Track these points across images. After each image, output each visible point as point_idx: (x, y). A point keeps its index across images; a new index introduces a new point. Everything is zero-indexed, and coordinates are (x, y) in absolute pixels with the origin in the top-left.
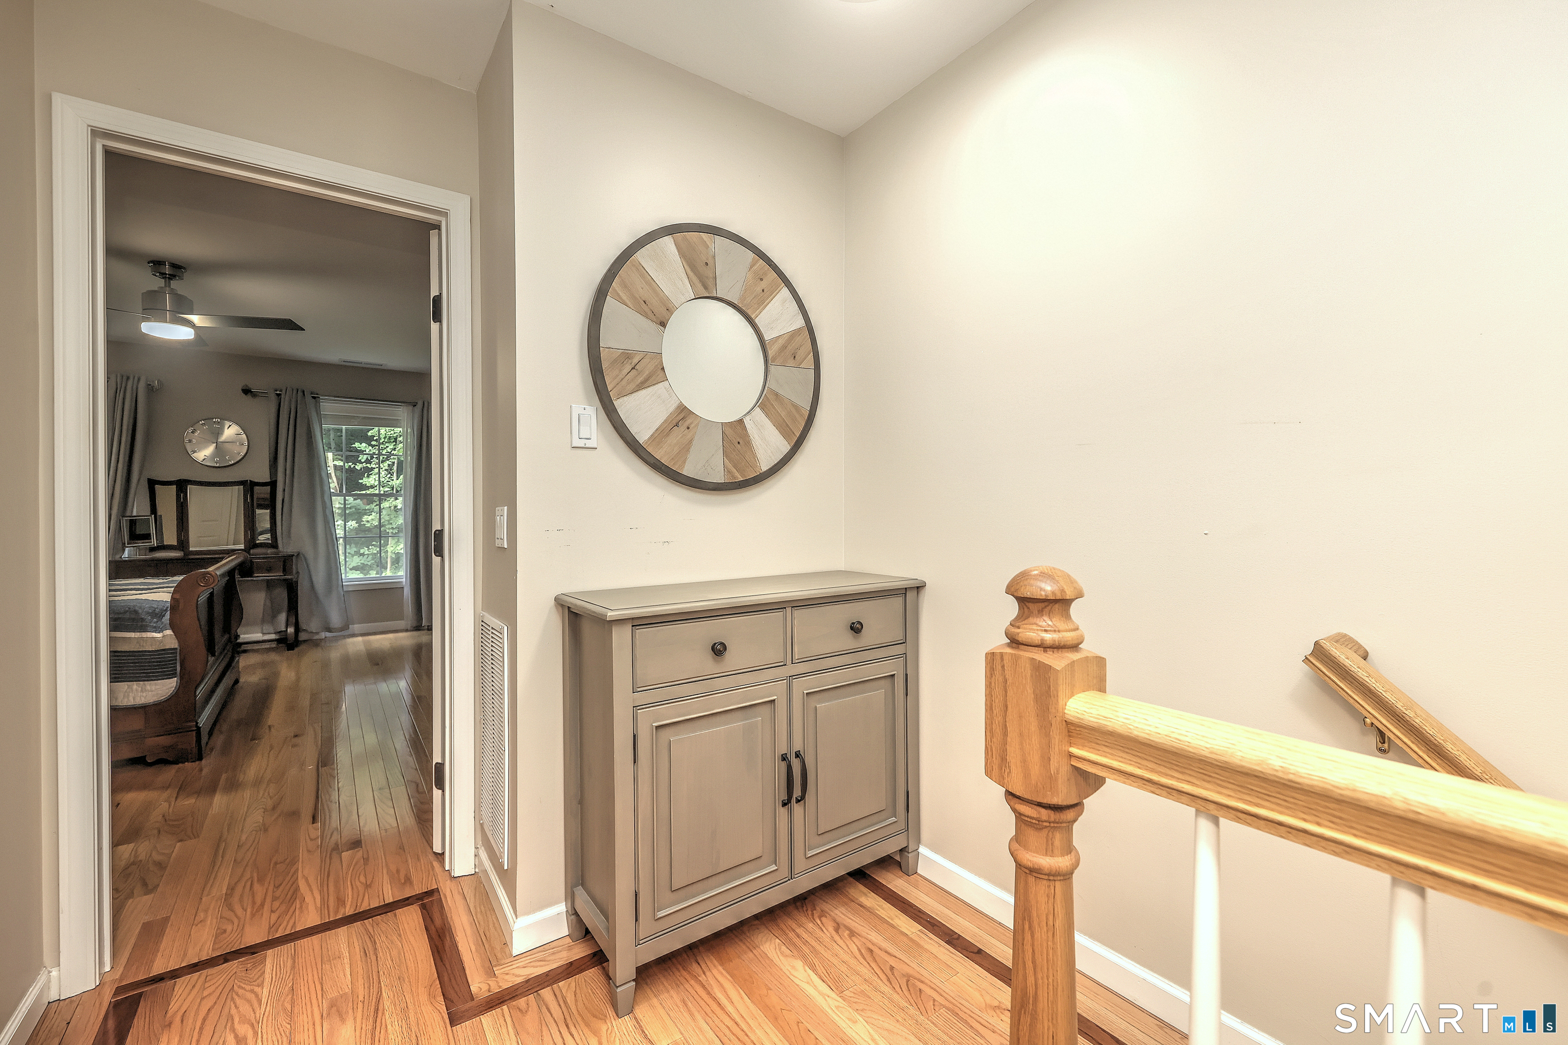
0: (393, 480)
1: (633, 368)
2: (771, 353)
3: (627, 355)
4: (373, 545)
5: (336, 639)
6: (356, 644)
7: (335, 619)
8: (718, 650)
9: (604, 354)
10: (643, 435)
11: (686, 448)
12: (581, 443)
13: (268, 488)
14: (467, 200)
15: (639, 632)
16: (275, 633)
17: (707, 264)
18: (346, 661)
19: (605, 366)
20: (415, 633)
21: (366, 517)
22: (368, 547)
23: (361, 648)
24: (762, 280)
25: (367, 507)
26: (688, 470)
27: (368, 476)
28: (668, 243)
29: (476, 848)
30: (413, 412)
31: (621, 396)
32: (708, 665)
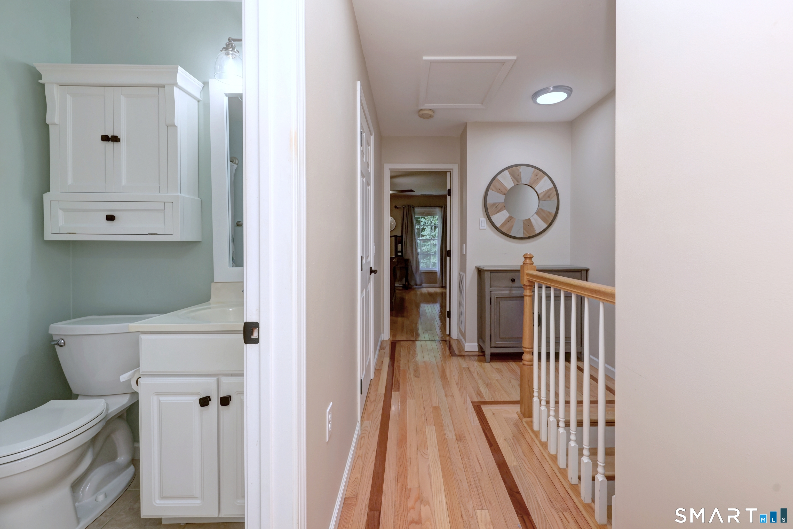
0: (432, 233)
1: (496, 207)
2: (540, 197)
3: (494, 204)
4: (425, 259)
5: (418, 288)
6: (424, 290)
7: (418, 282)
8: (513, 281)
9: (488, 205)
10: (498, 225)
11: (511, 228)
12: (482, 228)
13: (401, 238)
14: (457, 165)
15: (492, 274)
16: (402, 285)
17: (518, 175)
18: (422, 294)
19: (488, 207)
20: (442, 289)
21: (423, 248)
22: (424, 260)
23: (426, 292)
24: (537, 176)
25: (424, 244)
26: (512, 234)
27: (424, 231)
28: (506, 172)
29: (458, 333)
30: (441, 210)
31: (493, 215)
32: (511, 284)
